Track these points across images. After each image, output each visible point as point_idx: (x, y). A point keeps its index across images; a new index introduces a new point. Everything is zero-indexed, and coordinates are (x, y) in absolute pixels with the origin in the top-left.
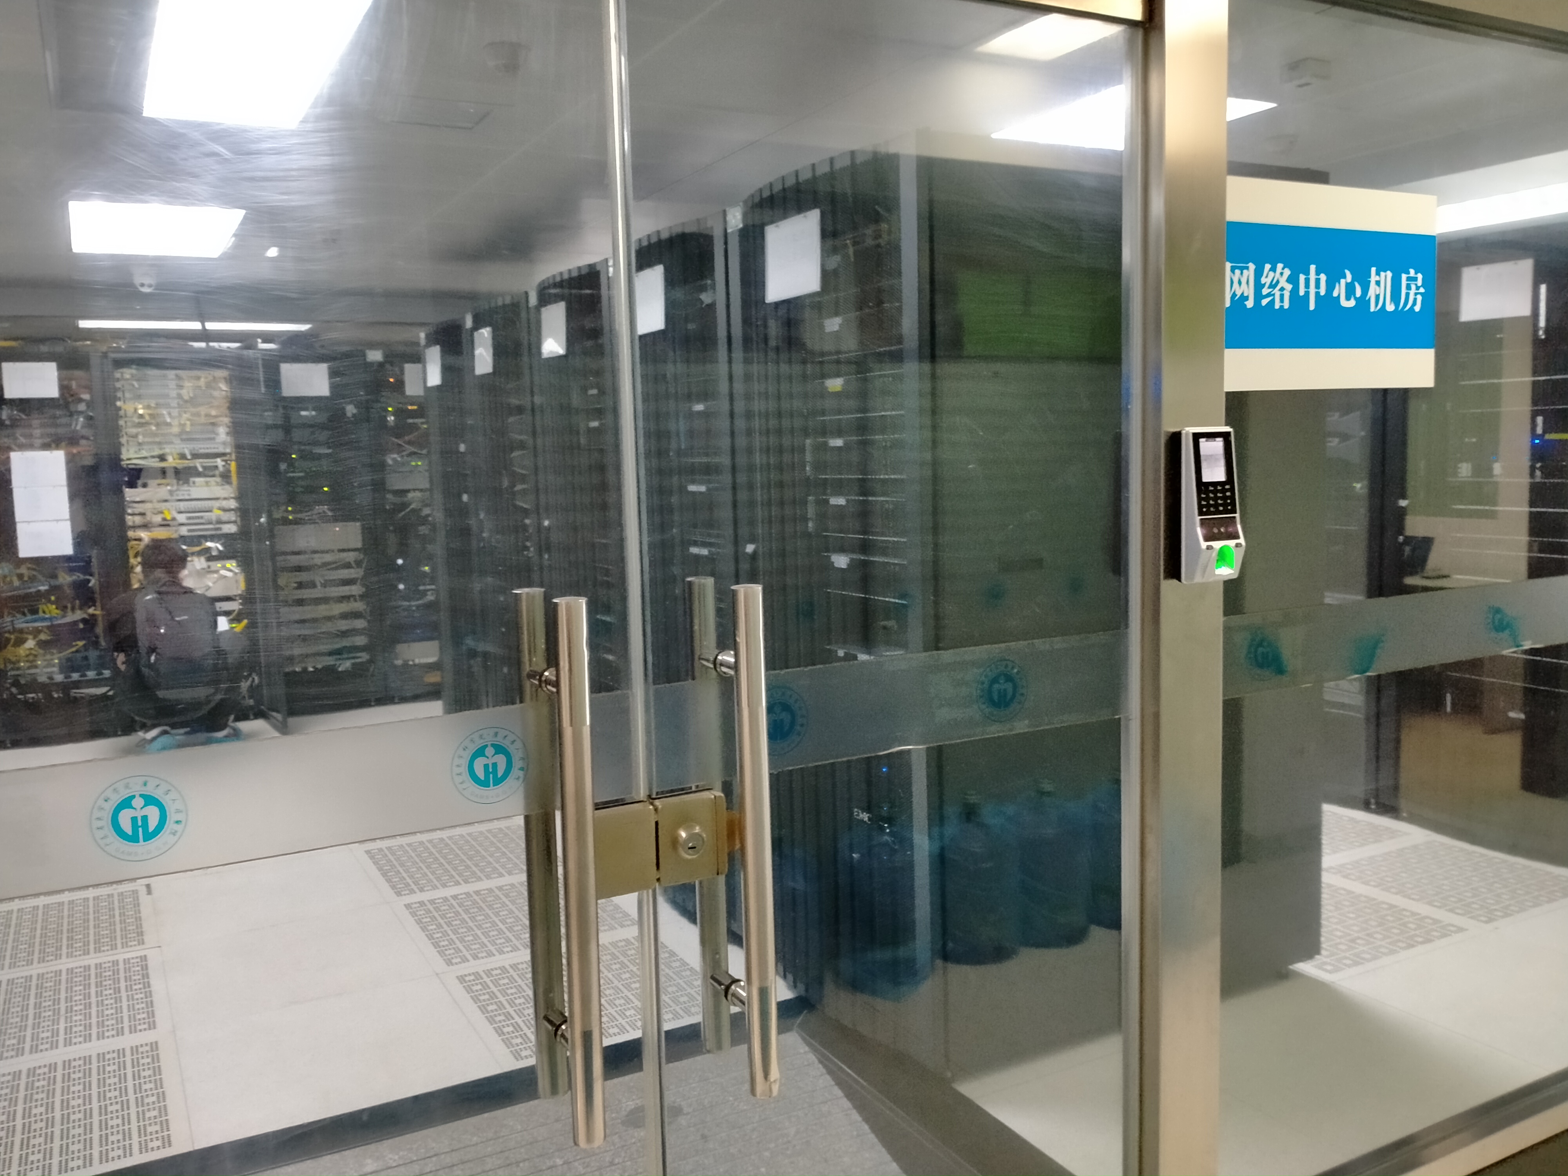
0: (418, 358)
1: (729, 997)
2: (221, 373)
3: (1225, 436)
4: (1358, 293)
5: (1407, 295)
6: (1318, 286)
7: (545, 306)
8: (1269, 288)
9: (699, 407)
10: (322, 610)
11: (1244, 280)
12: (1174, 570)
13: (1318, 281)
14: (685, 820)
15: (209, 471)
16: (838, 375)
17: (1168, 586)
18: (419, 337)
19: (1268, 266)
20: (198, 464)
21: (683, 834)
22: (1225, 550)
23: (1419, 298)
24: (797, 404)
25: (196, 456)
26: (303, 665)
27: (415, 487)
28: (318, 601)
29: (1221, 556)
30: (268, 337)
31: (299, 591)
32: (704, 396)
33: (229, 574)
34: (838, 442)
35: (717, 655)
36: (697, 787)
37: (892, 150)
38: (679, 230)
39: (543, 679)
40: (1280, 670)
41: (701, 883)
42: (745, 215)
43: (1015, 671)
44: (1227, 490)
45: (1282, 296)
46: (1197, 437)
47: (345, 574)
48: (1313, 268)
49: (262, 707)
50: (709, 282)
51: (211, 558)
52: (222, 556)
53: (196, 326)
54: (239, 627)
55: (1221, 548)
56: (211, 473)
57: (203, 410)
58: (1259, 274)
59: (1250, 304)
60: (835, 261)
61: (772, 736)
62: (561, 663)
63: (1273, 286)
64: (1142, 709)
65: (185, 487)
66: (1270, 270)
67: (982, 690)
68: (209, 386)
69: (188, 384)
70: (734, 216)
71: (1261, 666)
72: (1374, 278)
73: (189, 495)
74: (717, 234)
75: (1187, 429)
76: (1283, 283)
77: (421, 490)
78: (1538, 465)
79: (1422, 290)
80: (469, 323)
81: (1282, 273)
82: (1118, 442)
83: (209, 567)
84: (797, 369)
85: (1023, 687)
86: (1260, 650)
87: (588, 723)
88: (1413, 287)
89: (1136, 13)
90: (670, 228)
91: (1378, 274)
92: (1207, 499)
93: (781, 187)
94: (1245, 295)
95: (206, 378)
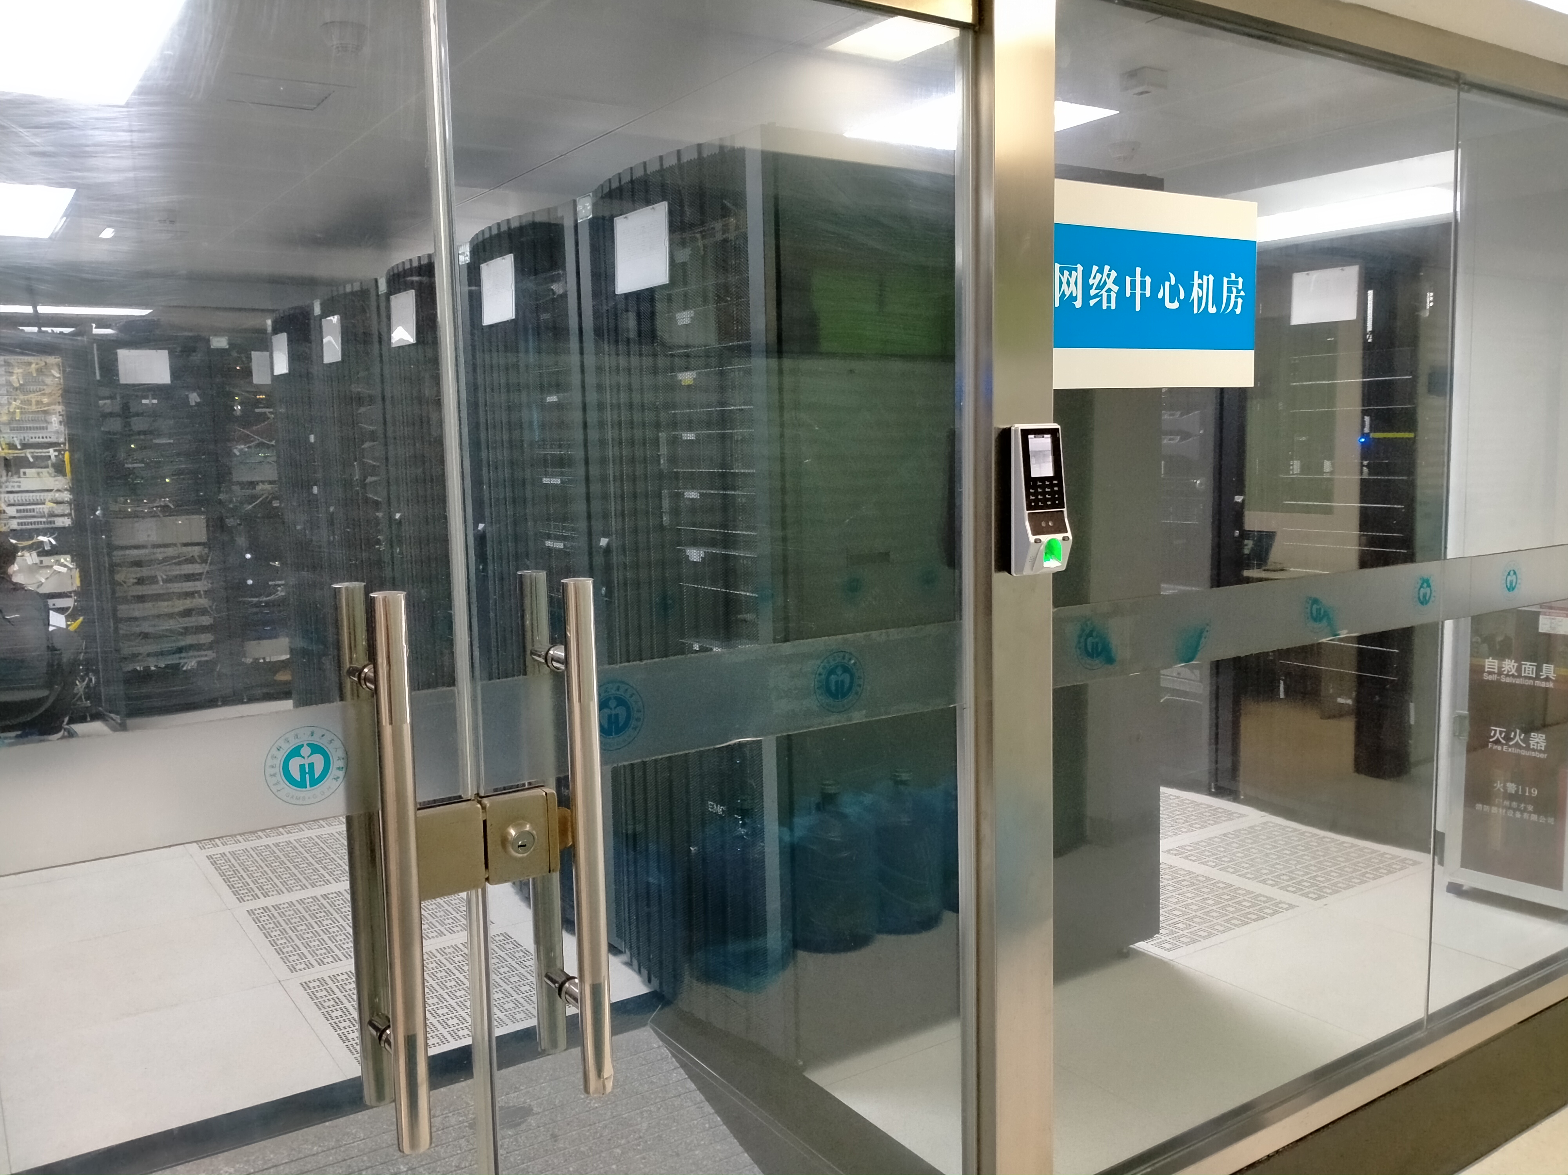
0: (265, 345)
1: (563, 995)
2: (52, 360)
3: (1053, 432)
4: (1182, 296)
5: (1229, 298)
6: (1143, 288)
7: (395, 293)
8: (1096, 289)
9: (552, 399)
10: (164, 607)
11: (1072, 281)
12: (1004, 563)
13: (1143, 284)
14: (516, 819)
15: (40, 462)
16: (687, 369)
17: (999, 578)
18: (266, 324)
19: (1095, 268)
20: (29, 454)
21: (513, 832)
22: (1053, 543)
23: (1240, 301)
24: (649, 397)
25: (25, 446)
26: (146, 664)
27: (263, 479)
28: (158, 597)
29: (1050, 549)
30: (102, 322)
31: (139, 587)
32: (558, 387)
33: (64, 570)
34: (690, 436)
35: (549, 650)
36: (530, 784)
37: (738, 144)
38: (530, 219)
39: (363, 675)
40: (1110, 660)
41: (534, 879)
42: (595, 205)
43: (853, 662)
44: (1056, 485)
45: (1109, 297)
46: (1025, 433)
47: (188, 569)
48: (1138, 270)
49: (100, 708)
50: (561, 272)
51: (43, 553)
52: (54, 551)
53: (28, 309)
54: (74, 625)
55: (1049, 542)
56: (43, 464)
57: (34, 397)
58: (1086, 275)
59: (1078, 304)
60: (683, 255)
61: (604, 731)
62: (380, 660)
63: (1100, 287)
64: (976, 698)
65: (15, 479)
66: (1097, 271)
67: (819, 681)
68: (40, 371)
69: (17, 370)
70: (585, 207)
71: (1090, 655)
72: (1197, 281)
73: (19, 486)
74: (568, 224)
75: (1016, 426)
76: (1110, 284)
77: (270, 483)
78: (1365, 463)
79: (1242, 293)
80: (317, 310)
81: (1109, 276)
82: (952, 438)
83: (41, 562)
84: (647, 362)
85: (860, 678)
86: (1090, 640)
87: (408, 722)
88: (1234, 290)
89: (967, 15)
90: (520, 217)
91: (1200, 277)
92: (1036, 494)
93: (629, 179)
94: (1074, 295)
95: (37, 364)
